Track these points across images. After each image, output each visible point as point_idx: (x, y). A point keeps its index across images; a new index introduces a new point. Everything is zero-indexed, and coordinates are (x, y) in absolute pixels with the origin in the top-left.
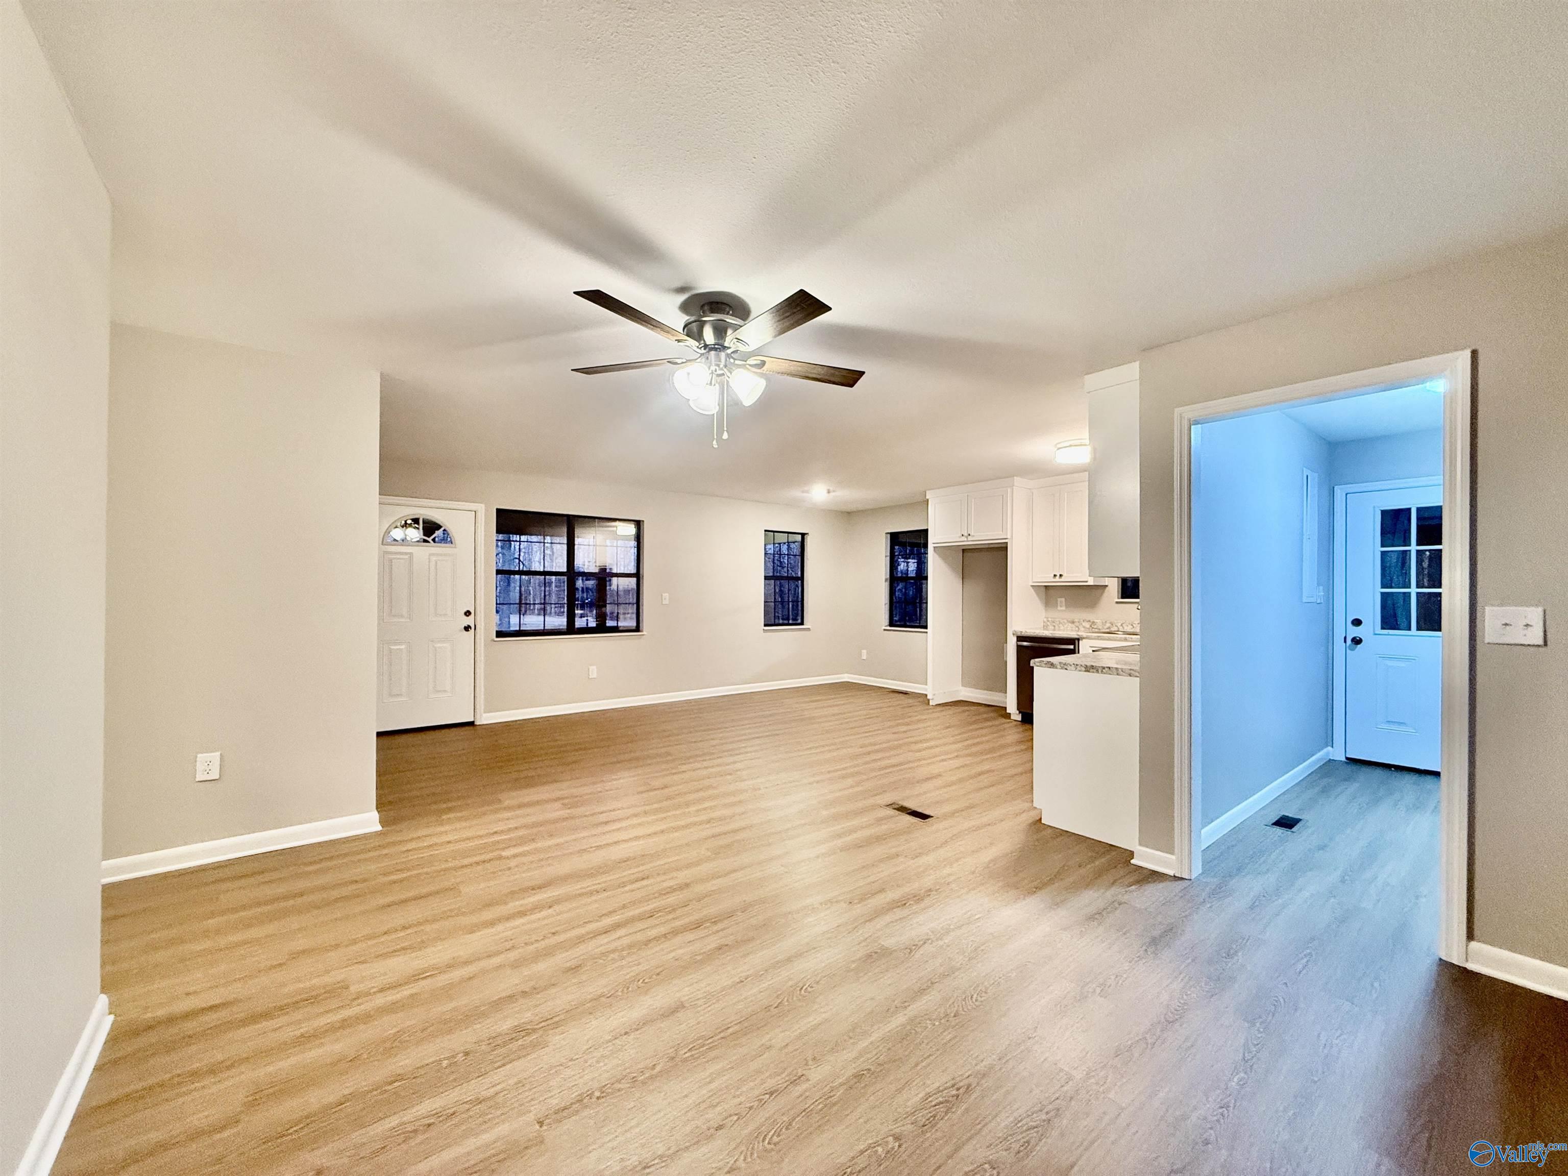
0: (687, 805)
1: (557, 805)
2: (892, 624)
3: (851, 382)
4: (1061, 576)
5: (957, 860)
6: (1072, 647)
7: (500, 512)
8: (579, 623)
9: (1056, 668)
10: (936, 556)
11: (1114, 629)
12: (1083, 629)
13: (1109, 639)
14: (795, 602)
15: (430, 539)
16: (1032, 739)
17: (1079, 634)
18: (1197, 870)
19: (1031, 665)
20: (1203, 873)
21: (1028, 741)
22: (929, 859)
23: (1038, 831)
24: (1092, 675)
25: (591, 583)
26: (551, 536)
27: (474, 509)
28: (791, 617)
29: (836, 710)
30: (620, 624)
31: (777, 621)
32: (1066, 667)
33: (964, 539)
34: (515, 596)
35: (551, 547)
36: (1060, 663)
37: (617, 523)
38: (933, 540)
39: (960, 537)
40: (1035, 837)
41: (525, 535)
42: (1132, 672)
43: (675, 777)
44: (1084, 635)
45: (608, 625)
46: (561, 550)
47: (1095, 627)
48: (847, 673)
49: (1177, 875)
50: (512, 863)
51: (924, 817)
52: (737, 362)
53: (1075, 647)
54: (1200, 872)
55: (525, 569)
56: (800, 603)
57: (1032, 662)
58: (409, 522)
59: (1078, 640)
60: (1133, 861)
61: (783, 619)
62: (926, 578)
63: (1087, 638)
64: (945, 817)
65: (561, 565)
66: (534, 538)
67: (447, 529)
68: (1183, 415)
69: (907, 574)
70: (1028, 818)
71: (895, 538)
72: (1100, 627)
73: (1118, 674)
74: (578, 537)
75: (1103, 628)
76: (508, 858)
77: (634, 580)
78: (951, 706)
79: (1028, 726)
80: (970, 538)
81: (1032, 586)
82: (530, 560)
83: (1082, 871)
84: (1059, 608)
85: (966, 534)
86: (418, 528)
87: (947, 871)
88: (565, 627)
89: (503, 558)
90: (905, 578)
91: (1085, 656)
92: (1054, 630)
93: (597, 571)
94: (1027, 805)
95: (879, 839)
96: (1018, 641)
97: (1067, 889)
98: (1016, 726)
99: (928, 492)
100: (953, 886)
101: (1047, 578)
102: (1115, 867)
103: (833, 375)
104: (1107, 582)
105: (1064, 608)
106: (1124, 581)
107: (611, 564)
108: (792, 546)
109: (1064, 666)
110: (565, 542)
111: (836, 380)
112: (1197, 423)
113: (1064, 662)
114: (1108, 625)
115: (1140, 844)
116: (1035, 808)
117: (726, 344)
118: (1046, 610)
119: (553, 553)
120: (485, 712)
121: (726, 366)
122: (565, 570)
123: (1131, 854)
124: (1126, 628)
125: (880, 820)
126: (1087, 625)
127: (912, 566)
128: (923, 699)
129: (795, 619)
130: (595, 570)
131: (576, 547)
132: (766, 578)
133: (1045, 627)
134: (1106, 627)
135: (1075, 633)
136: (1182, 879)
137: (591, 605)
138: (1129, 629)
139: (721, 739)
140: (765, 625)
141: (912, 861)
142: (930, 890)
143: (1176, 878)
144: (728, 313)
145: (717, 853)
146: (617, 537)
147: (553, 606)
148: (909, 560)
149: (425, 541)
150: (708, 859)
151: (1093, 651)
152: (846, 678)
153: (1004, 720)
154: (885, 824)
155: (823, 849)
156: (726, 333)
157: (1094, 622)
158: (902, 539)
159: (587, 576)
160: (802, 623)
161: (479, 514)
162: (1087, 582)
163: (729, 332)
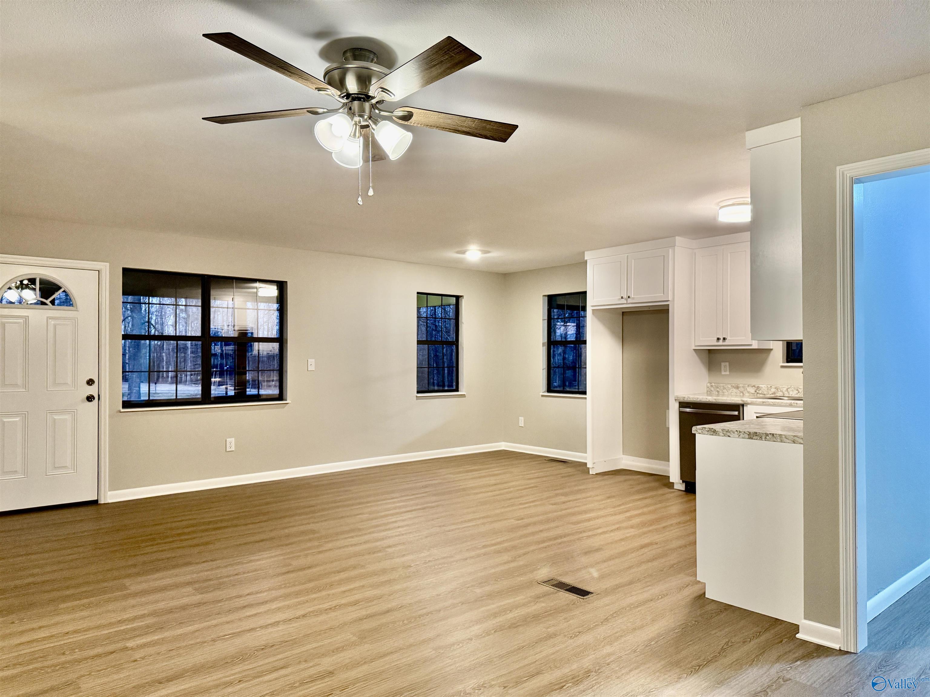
0: (332, 585)
1: (189, 589)
2: (550, 389)
3: (504, 137)
4: (724, 339)
5: (617, 639)
6: (736, 413)
7: (126, 271)
8: (216, 391)
9: (719, 435)
10: (596, 320)
11: (779, 394)
12: (747, 394)
13: (774, 405)
14: (450, 367)
15: (48, 302)
16: (695, 510)
17: (745, 399)
18: (863, 644)
19: (693, 432)
20: (869, 646)
21: (691, 512)
22: (587, 638)
23: (702, 607)
24: (756, 443)
25: (230, 349)
26: (186, 298)
27: (98, 268)
28: (446, 384)
29: (492, 480)
30: (262, 392)
31: (432, 388)
32: (729, 434)
33: (624, 301)
34: (144, 362)
35: (186, 308)
36: (723, 430)
37: (257, 285)
38: (591, 303)
39: (619, 299)
40: (699, 612)
41: (157, 296)
42: (795, 438)
43: (321, 556)
44: (749, 400)
45: (248, 393)
46: (196, 312)
47: (760, 392)
48: (504, 441)
49: (842, 649)
50: (138, 655)
51: (583, 593)
52: (383, 113)
53: (739, 413)
54: (867, 645)
55: (157, 334)
56: (454, 369)
57: (694, 429)
58: (25, 282)
59: (743, 405)
60: (798, 636)
61: (438, 386)
62: (585, 342)
63: (751, 404)
64: (607, 592)
65: (195, 330)
66: (167, 300)
67: (67, 290)
68: (846, 173)
69: (566, 338)
70: (691, 592)
71: (552, 300)
72: (765, 393)
73: (781, 441)
74: (215, 299)
75: (768, 394)
76: (132, 649)
77: (276, 345)
78: (612, 474)
79: (691, 497)
80: (630, 301)
81: (694, 350)
82: (162, 324)
83: (747, 648)
84: (723, 373)
85: (625, 296)
86: (34, 289)
87: (608, 649)
88: (199, 396)
89: (133, 321)
90: (564, 343)
91: (750, 422)
92: (718, 395)
93: (236, 335)
94: (688, 579)
95: (536, 618)
96: (680, 407)
97: (730, 666)
98: (681, 495)
99: (586, 253)
100: (613, 666)
101: (710, 342)
102: (781, 641)
103: (484, 128)
104: (771, 345)
105: (728, 373)
106: (789, 344)
107: (252, 328)
108: (448, 309)
109: (727, 433)
110: (200, 304)
111: (489, 134)
112: (859, 181)
113: (727, 429)
114: (773, 390)
115: (805, 618)
116: (699, 582)
117: (371, 94)
118: (709, 376)
119: (188, 316)
120: (109, 491)
121: (370, 118)
122: (199, 334)
123: (796, 628)
124: (791, 393)
125: (537, 598)
126: (752, 390)
127: (571, 329)
128: (582, 467)
129: (450, 385)
130: (233, 334)
131: (212, 310)
132: (419, 342)
133: (709, 393)
134: (771, 393)
135: (739, 399)
136: (847, 653)
137: (231, 372)
138: (794, 394)
139: (370, 513)
140: (418, 392)
141: (572, 641)
142: (589, 671)
143: (842, 652)
144: (372, 61)
145: (363, 637)
146: (256, 298)
147: (188, 373)
148: (568, 324)
149: (43, 303)
150: (353, 644)
151: (757, 417)
152: (503, 446)
153: (667, 490)
154: (543, 602)
155: (476, 629)
156: (370, 81)
157: (758, 387)
158: (560, 301)
159: (227, 341)
160: (457, 390)
161: (103, 274)
162: (751, 345)
163: (374, 81)
